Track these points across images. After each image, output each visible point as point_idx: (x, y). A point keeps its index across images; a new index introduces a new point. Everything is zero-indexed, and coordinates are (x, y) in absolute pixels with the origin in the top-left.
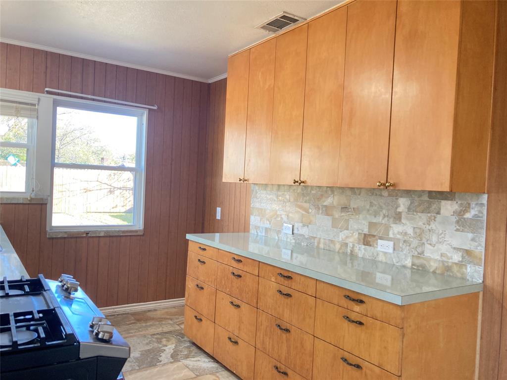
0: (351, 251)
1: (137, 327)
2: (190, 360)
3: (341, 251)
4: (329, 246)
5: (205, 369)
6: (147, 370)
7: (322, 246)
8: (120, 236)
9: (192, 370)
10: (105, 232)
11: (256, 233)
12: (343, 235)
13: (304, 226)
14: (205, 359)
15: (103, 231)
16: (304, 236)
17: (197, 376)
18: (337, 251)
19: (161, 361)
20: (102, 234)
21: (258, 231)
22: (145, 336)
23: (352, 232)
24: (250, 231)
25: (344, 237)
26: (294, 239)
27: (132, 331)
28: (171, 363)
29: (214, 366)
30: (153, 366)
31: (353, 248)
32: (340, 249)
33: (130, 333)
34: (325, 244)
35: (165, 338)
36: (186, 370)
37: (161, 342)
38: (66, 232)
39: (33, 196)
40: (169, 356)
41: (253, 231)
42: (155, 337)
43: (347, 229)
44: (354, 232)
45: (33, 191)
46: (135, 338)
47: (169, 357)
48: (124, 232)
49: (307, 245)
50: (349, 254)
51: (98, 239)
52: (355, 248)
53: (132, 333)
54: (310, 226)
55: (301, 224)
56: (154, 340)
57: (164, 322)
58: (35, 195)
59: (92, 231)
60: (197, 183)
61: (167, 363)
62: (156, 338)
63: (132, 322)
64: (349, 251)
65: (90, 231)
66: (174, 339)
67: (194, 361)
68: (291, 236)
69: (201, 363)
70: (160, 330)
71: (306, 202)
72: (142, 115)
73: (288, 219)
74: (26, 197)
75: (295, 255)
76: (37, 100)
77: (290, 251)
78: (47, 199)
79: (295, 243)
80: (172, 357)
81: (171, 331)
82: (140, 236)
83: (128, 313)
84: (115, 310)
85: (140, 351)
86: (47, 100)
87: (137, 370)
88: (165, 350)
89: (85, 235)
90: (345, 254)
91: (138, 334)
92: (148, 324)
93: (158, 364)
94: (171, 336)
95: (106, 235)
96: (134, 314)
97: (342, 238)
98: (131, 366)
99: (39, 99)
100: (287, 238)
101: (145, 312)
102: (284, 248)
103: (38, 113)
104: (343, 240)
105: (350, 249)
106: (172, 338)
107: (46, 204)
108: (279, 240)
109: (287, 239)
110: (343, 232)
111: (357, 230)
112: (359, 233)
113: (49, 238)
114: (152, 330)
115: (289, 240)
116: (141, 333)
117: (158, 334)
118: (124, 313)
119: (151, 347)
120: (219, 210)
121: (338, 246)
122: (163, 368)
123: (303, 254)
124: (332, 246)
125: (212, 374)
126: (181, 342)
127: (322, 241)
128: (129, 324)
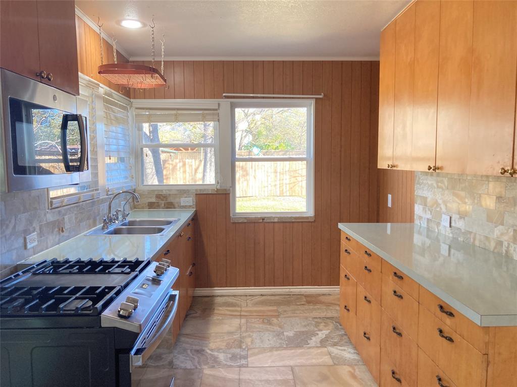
0: (506, 251)
1: (304, 309)
2: (337, 349)
3: (496, 251)
4: (484, 244)
5: (346, 360)
6: (292, 350)
7: (477, 243)
8: (293, 222)
9: (333, 358)
10: (279, 218)
11: (419, 224)
12: (498, 231)
13: (461, 218)
14: (352, 350)
15: (277, 217)
16: (461, 230)
17: (335, 364)
18: (492, 250)
19: (309, 344)
20: (276, 220)
21: (422, 222)
22: (306, 318)
23: (507, 227)
24: (415, 222)
25: (499, 234)
26: (452, 233)
27: (298, 312)
28: (317, 347)
29: (356, 358)
30: (300, 347)
31: (508, 247)
32: (495, 248)
33: (294, 313)
34: (480, 241)
35: (325, 323)
36: (326, 357)
37: (318, 326)
38: (245, 218)
39: (218, 187)
40: (319, 340)
41: (417, 222)
42: (316, 320)
43: (503, 225)
44: (509, 228)
45: (218, 183)
46: (297, 318)
47: (318, 342)
48: (296, 218)
49: (463, 241)
50: (503, 254)
51: (272, 224)
52: (510, 248)
53: (297, 313)
54: (466, 218)
55: (458, 216)
56: (314, 323)
57: (331, 308)
58: (221, 187)
59: (268, 217)
60: (369, 169)
61: (313, 347)
62: (316, 322)
63: (303, 303)
64: (504, 251)
65: (265, 217)
66: (332, 325)
67: (339, 349)
68: (448, 229)
69: (345, 353)
70: (323, 315)
71: (462, 190)
72: (310, 106)
73: (446, 209)
74: (214, 188)
75: (453, 251)
76: (217, 105)
77: (448, 246)
78: (229, 190)
79: (453, 238)
80: (320, 342)
81: (333, 317)
82: (312, 222)
83: (303, 295)
84: (291, 290)
85: (295, 332)
86: (225, 103)
87: (284, 348)
88: (318, 334)
89: (261, 221)
90: (500, 254)
91: (301, 315)
92: (316, 307)
93: (305, 346)
94: (331, 322)
95: (279, 221)
96: (306, 296)
97: (497, 235)
98: (280, 343)
99: (219, 104)
100: (446, 231)
101: (319, 295)
102: (443, 243)
103: (218, 117)
104: (498, 238)
105: (506, 249)
106: (330, 323)
107: (229, 194)
108: (438, 233)
109: (445, 233)
110: (498, 228)
111: (513, 226)
112: (514, 230)
113: (233, 223)
114: (315, 314)
115: (447, 234)
116: (305, 315)
117: (320, 318)
118: (299, 293)
119: (306, 330)
120: (390, 196)
121: (493, 244)
122: (307, 351)
123: (459, 251)
124: (487, 244)
125: (350, 365)
126: (338, 329)
127: (478, 237)
128: (299, 305)
